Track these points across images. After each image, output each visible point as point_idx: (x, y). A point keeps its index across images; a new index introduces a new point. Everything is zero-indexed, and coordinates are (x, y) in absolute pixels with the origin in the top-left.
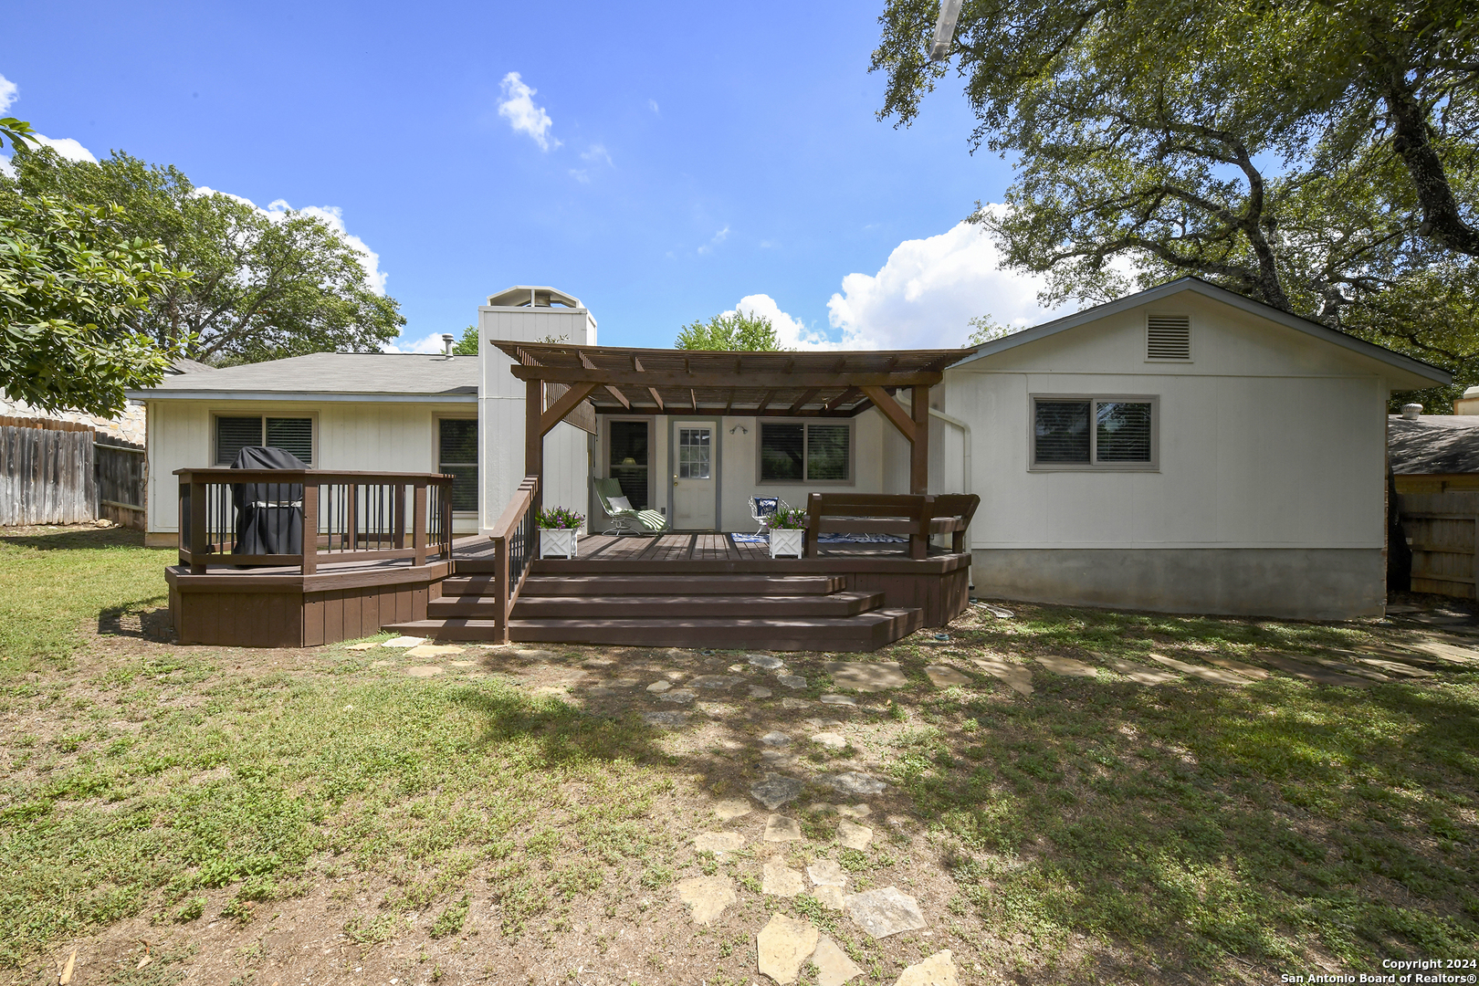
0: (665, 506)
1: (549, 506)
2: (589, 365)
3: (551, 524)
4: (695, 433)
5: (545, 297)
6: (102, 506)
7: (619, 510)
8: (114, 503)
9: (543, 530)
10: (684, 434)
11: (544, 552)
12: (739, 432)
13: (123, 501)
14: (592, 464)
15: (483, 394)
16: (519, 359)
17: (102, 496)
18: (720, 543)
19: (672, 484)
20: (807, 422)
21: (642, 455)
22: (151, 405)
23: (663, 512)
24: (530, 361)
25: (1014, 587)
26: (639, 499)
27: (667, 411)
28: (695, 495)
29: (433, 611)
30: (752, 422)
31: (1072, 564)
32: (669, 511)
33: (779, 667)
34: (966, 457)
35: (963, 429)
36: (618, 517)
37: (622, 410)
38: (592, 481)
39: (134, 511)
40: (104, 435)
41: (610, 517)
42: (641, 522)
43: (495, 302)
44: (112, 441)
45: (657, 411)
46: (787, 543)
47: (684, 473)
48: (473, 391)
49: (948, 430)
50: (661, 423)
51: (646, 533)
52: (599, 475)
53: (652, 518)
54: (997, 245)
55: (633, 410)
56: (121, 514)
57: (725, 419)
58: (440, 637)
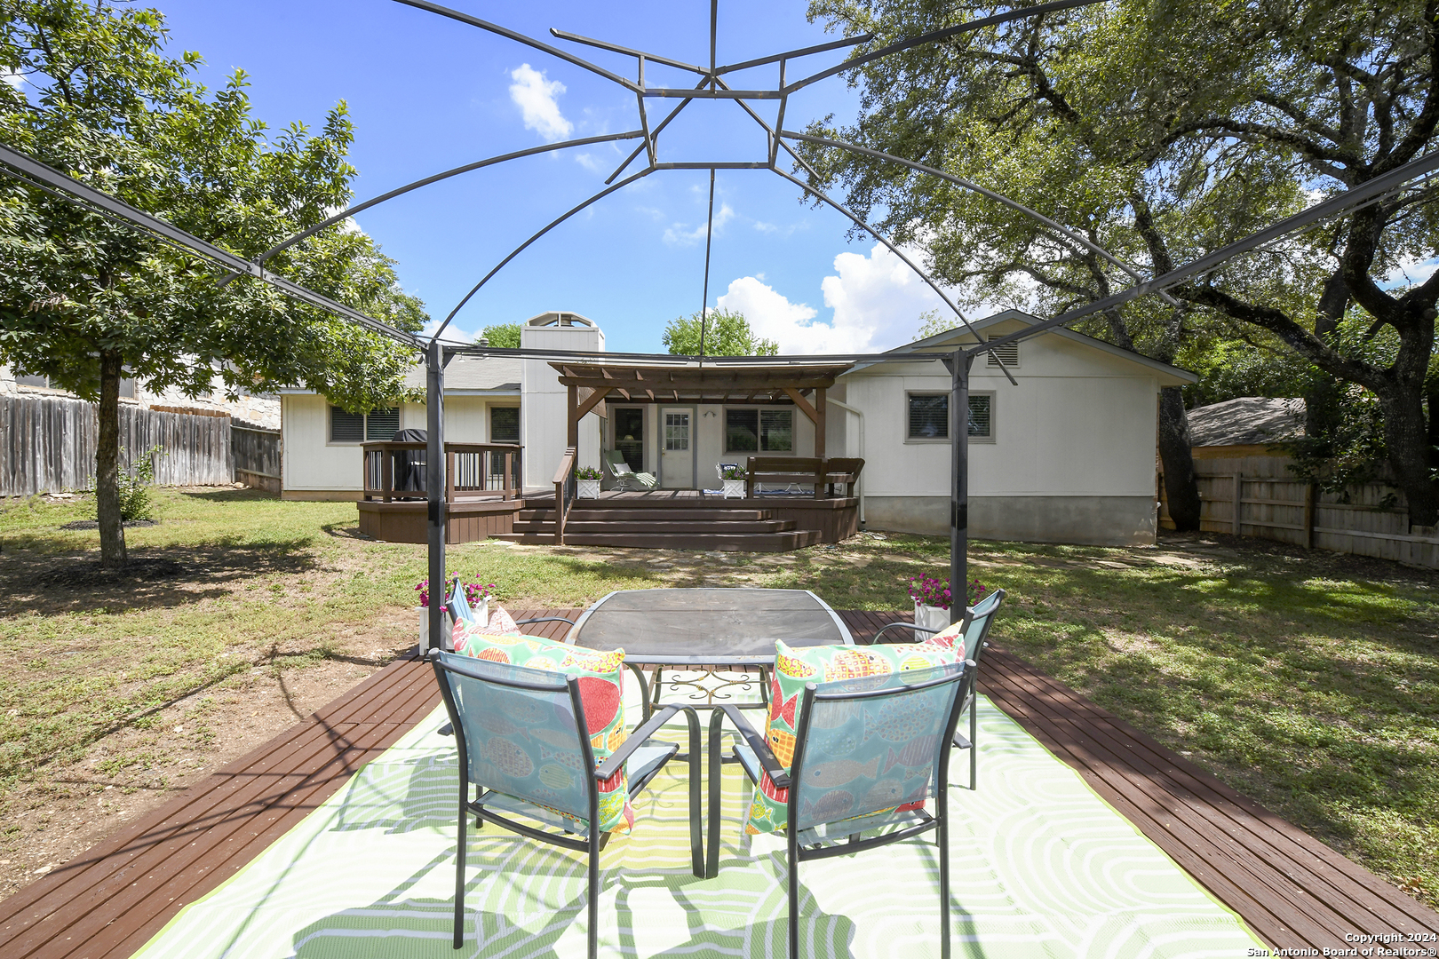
0: (656, 470)
1: (582, 466)
2: (607, 376)
3: (584, 477)
4: (677, 416)
5: (568, 319)
6: (236, 472)
7: (622, 473)
8: (245, 470)
9: (579, 481)
10: (670, 420)
11: (580, 495)
12: (710, 415)
13: (252, 469)
14: (603, 440)
15: (524, 389)
16: (564, 373)
17: (237, 465)
18: (694, 494)
19: (661, 454)
20: (760, 408)
21: (638, 433)
22: (284, 398)
23: (654, 475)
24: (570, 374)
25: (894, 522)
26: (637, 464)
27: (657, 401)
28: (677, 462)
29: (516, 528)
30: (719, 409)
31: (935, 506)
32: (659, 474)
33: (723, 557)
34: (862, 434)
35: (858, 415)
36: (621, 477)
37: (624, 400)
38: (603, 452)
39: (260, 476)
40: (238, 420)
41: (616, 478)
42: (639, 481)
43: (533, 323)
44: (243, 424)
45: (649, 401)
46: (735, 489)
47: (669, 447)
48: (517, 387)
49: (848, 415)
50: (652, 410)
51: (642, 488)
52: (608, 449)
53: (646, 478)
54: (925, 261)
55: (632, 400)
56: (250, 478)
57: (700, 407)
58: (523, 542)
